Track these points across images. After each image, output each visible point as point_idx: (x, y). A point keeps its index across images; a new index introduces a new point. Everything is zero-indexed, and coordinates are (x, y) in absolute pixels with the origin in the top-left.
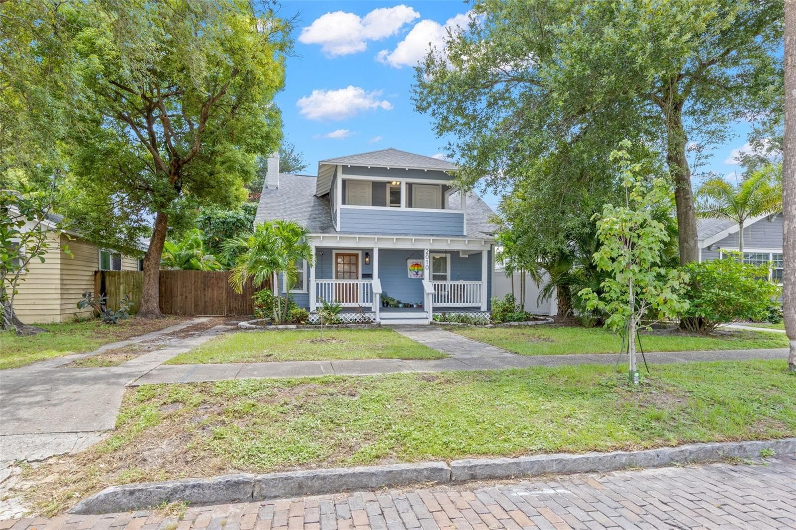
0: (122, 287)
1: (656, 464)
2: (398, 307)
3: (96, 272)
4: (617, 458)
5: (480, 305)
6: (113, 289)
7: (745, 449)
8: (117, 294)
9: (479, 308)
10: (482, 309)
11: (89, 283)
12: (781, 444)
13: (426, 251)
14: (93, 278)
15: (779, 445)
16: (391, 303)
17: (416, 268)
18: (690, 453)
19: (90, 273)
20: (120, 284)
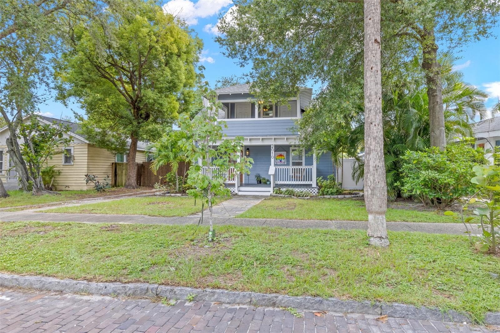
0: (124, 171)
1: (102, 293)
2: (266, 184)
3: (113, 163)
4: (78, 285)
5: (311, 183)
6: (120, 172)
7: (175, 292)
8: (122, 175)
9: (311, 185)
10: (313, 186)
11: (109, 169)
12: (208, 293)
13: (272, 146)
14: (111, 166)
15: (205, 293)
16: (263, 181)
17: (280, 158)
18: (129, 289)
19: (109, 164)
20: (123, 169)
